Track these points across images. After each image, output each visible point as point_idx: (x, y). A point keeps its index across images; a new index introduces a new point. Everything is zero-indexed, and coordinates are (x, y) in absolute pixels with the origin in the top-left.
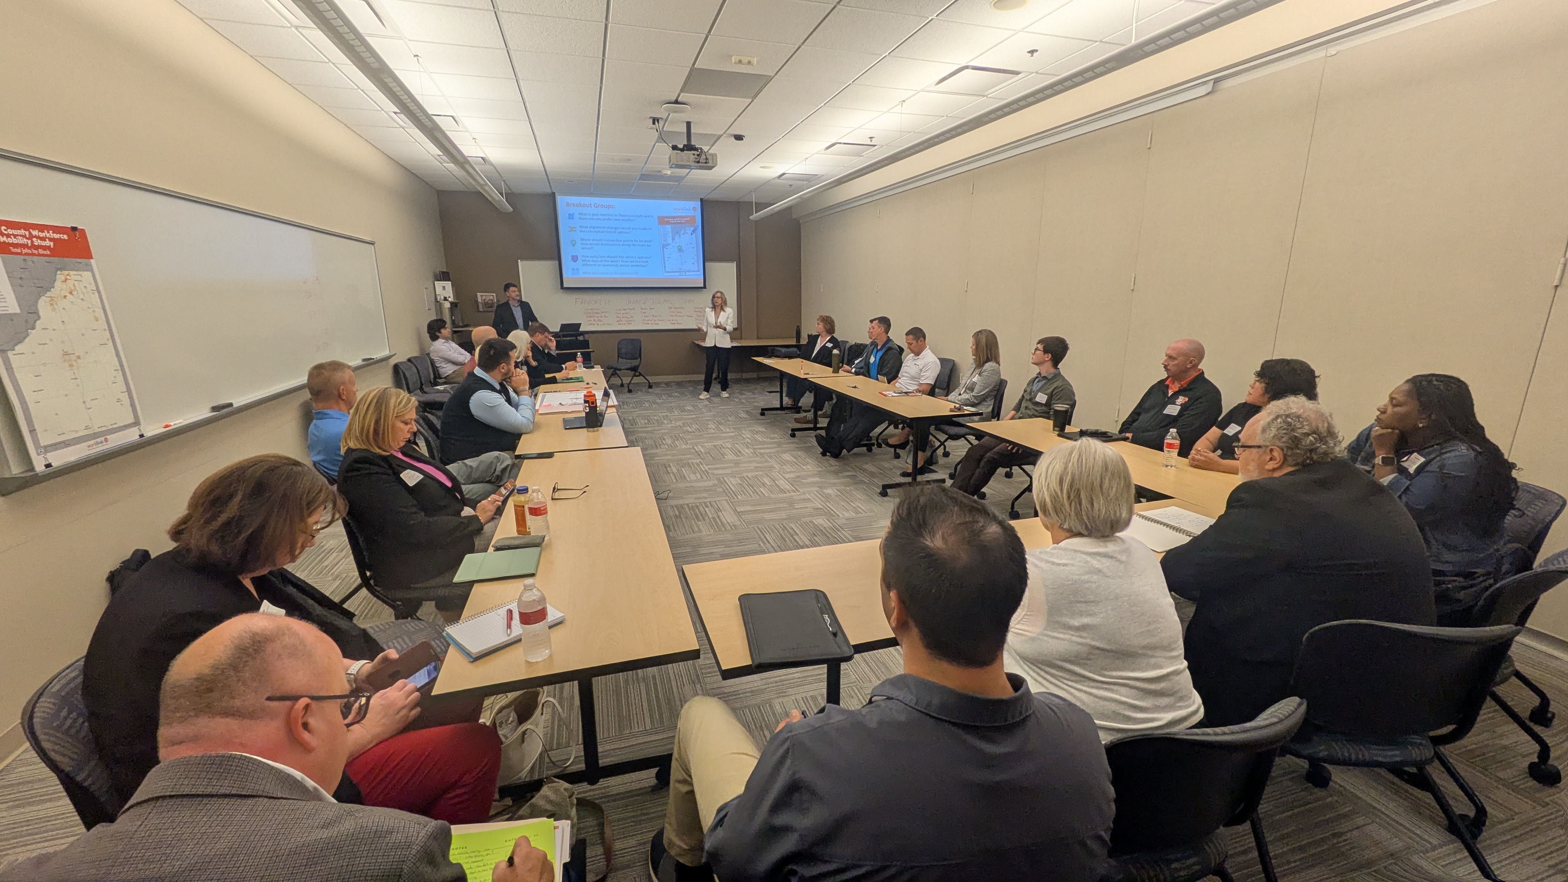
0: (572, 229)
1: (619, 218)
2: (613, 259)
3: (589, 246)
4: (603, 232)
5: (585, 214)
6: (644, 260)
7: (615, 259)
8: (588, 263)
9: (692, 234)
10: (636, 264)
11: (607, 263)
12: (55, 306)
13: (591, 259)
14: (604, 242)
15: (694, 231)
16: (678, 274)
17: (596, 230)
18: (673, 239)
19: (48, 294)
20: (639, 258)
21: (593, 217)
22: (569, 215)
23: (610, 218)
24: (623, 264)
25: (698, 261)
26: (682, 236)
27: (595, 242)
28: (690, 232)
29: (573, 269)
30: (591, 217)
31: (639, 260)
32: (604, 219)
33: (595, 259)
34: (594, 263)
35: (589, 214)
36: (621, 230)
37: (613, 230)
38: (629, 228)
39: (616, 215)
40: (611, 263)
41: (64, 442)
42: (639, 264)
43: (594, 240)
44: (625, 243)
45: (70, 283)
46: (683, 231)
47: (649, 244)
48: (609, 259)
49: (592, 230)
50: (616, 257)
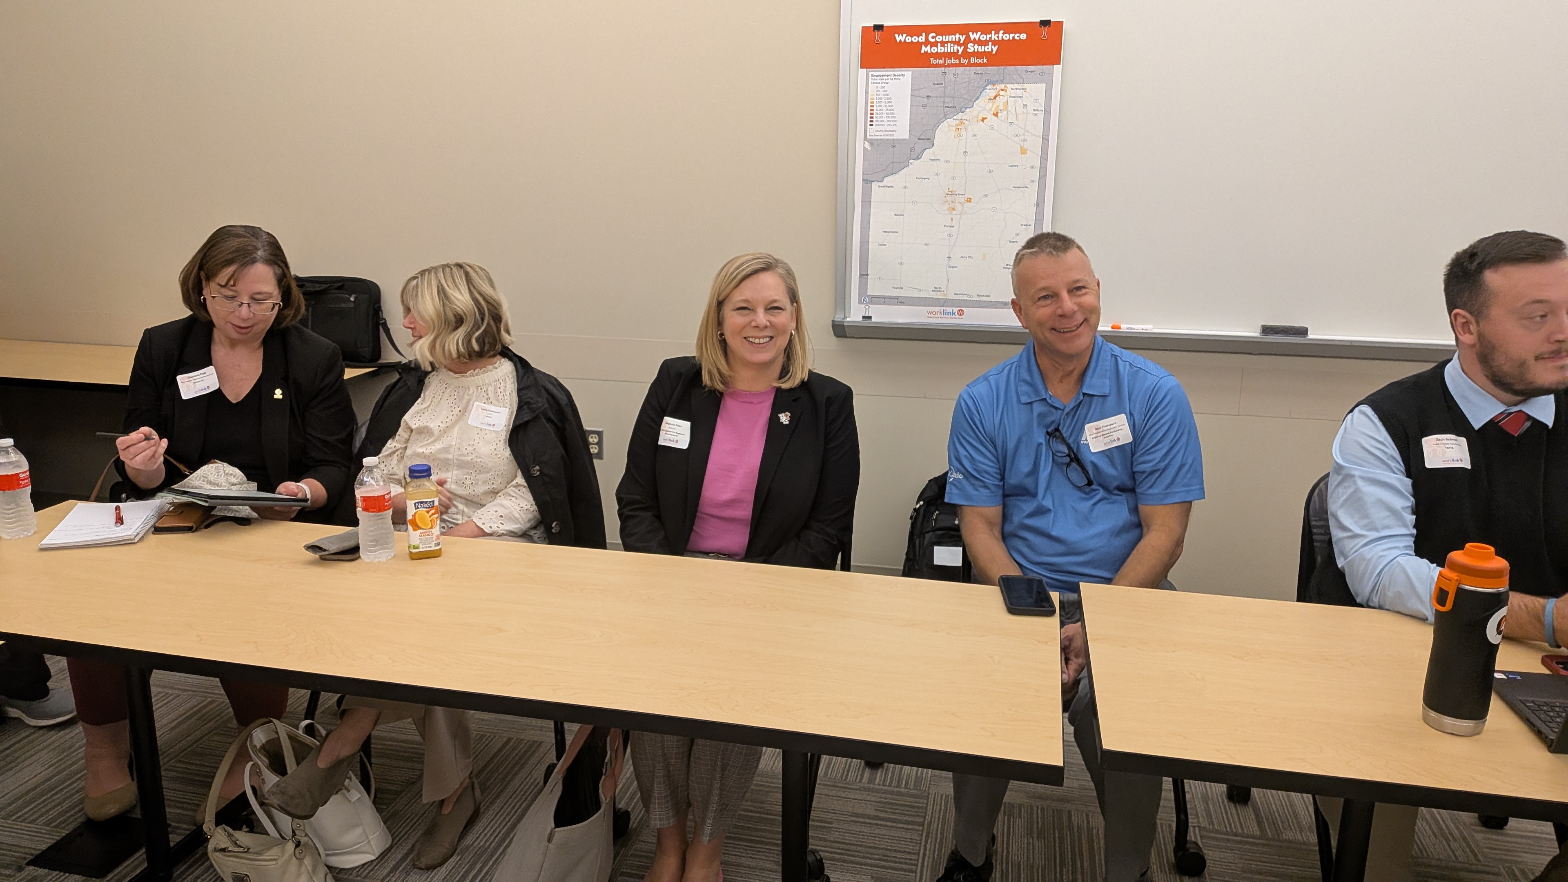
12: (963, 133)
19: (960, 116)
41: (897, 298)
45: (1000, 101)
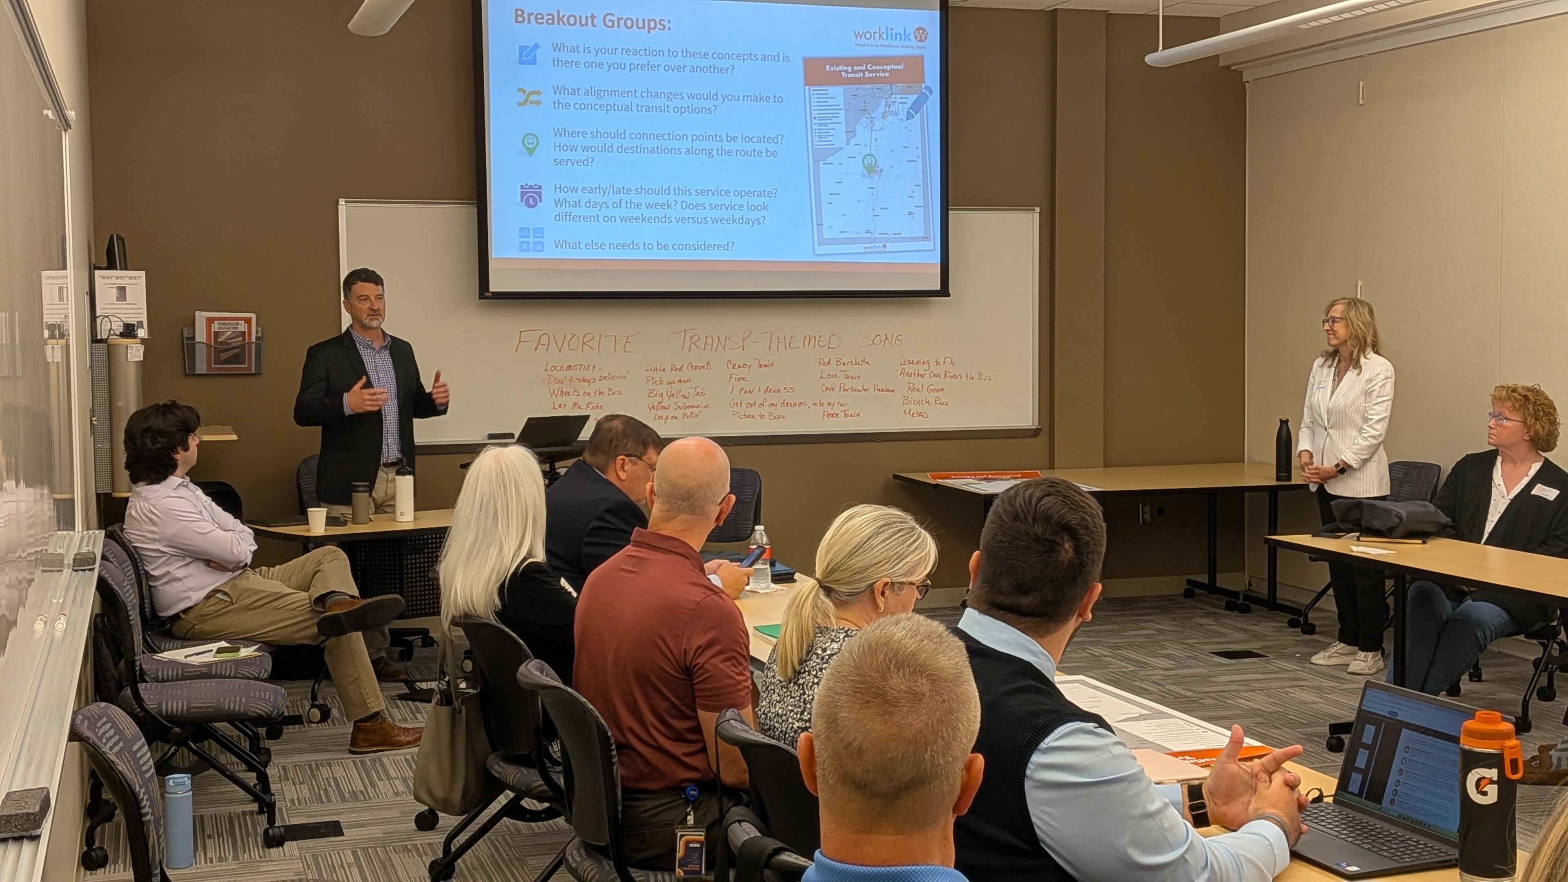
0: (529, 98)
1: (680, 61)
2: (653, 199)
3: (579, 155)
4: (628, 108)
5: (574, 49)
6: (756, 201)
7: (662, 199)
8: (576, 211)
9: (909, 116)
10: (728, 214)
11: (637, 213)
13: (584, 198)
14: (627, 143)
15: (916, 107)
16: (860, 248)
17: (605, 100)
18: (851, 132)
20: (741, 194)
21: (600, 58)
22: (522, 48)
23: (654, 61)
24: (688, 213)
25: (925, 206)
26: (878, 124)
27: (599, 142)
28: (903, 110)
29: (523, 231)
30: (591, 58)
31: (737, 201)
32: (633, 67)
33: (597, 197)
34: (594, 212)
35: (587, 50)
36: (686, 102)
37: (661, 102)
38: (713, 96)
39: (672, 54)
40: (648, 213)
42: (738, 215)
43: (596, 134)
44: (697, 145)
46: (882, 108)
47: (772, 147)
48: (643, 199)
49: (593, 100)
50: (666, 191)
